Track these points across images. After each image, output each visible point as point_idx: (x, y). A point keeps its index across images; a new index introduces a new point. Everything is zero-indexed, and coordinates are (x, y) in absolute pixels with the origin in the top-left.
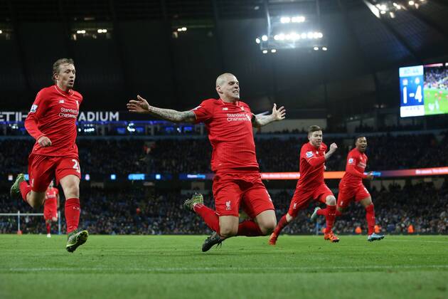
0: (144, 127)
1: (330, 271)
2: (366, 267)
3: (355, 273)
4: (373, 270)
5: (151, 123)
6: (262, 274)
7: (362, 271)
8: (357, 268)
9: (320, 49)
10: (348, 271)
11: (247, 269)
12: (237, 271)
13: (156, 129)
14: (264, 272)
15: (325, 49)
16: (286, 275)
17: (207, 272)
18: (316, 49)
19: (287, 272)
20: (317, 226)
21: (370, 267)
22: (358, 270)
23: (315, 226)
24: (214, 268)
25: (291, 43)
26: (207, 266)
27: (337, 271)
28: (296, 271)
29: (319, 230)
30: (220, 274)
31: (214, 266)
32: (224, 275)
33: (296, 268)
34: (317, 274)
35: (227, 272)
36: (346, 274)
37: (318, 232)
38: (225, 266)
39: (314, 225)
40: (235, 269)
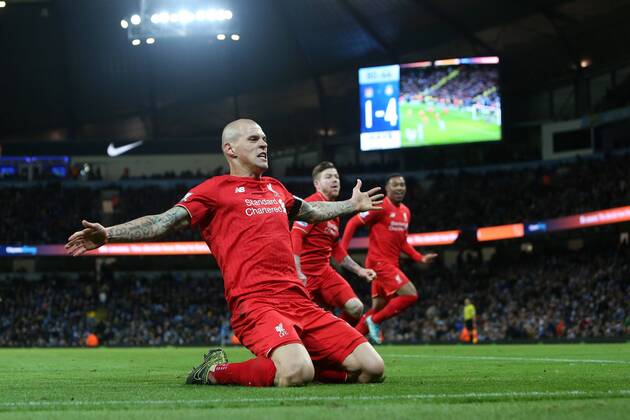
1: (236, 406)
2: (297, 399)
3: (276, 409)
4: (307, 403)
6: (123, 411)
7: (288, 405)
8: (280, 400)
9: (228, 37)
10: (266, 405)
11: (98, 403)
12: (81, 408)
14: (126, 409)
15: (235, 37)
16: (162, 412)
17: (31, 409)
18: (221, 37)
19: (165, 407)
20: (223, 333)
21: (301, 398)
22: (282, 404)
23: (219, 332)
24: (45, 403)
25: (180, 27)
26: (32, 398)
27: (247, 405)
28: (178, 406)
29: (227, 338)
30: (53, 413)
31: (44, 399)
32: (59, 413)
33: (179, 401)
34: (213, 410)
35: (64, 408)
36: (262, 409)
37: (223, 342)
38: (63, 399)
39: (217, 329)
40: (77, 403)
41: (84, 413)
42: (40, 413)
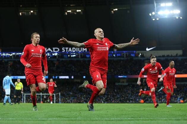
6: (155, 121)
9: (179, 18)
11: (147, 119)
12: (143, 120)
14: (155, 120)
15: (181, 18)
16: (165, 121)
17: (129, 120)
18: (177, 18)
19: (166, 120)
20: (178, 99)
23: (177, 99)
24: (133, 119)
25: (166, 15)
26: (129, 117)
28: (170, 120)
29: (179, 101)
30: (135, 121)
31: (132, 117)
32: (137, 121)
33: (170, 118)
34: (180, 121)
35: (138, 120)
38: (137, 117)
39: (177, 98)
41: (144, 121)
42: (132, 121)
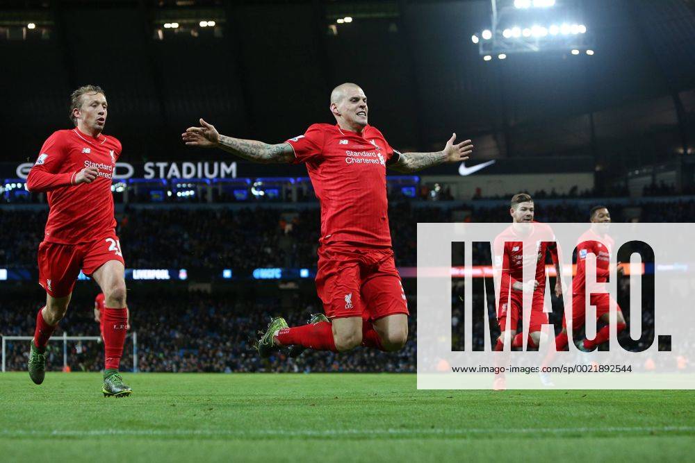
0: (279, 189)
1: (604, 435)
2: (666, 428)
3: (646, 439)
4: (678, 433)
5: (292, 181)
6: (487, 441)
7: (659, 435)
8: (649, 429)
9: (583, 52)
10: (634, 434)
11: (460, 431)
12: (443, 436)
13: (300, 191)
14: (490, 437)
15: (590, 52)
16: (528, 441)
17: (391, 437)
18: (575, 52)
19: (529, 436)
21: (671, 428)
22: (652, 434)
24: (404, 431)
25: (532, 42)
26: (391, 426)
27: (615, 435)
28: (544, 435)
30: (415, 441)
31: (403, 426)
32: (421, 442)
33: (544, 430)
34: (581, 440)
35: (425, 436)
36: (633, 439)
38: (423, 427)
40: (439, 431)
41: (447, 441)
42: (402, 442)
